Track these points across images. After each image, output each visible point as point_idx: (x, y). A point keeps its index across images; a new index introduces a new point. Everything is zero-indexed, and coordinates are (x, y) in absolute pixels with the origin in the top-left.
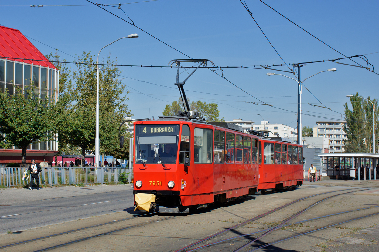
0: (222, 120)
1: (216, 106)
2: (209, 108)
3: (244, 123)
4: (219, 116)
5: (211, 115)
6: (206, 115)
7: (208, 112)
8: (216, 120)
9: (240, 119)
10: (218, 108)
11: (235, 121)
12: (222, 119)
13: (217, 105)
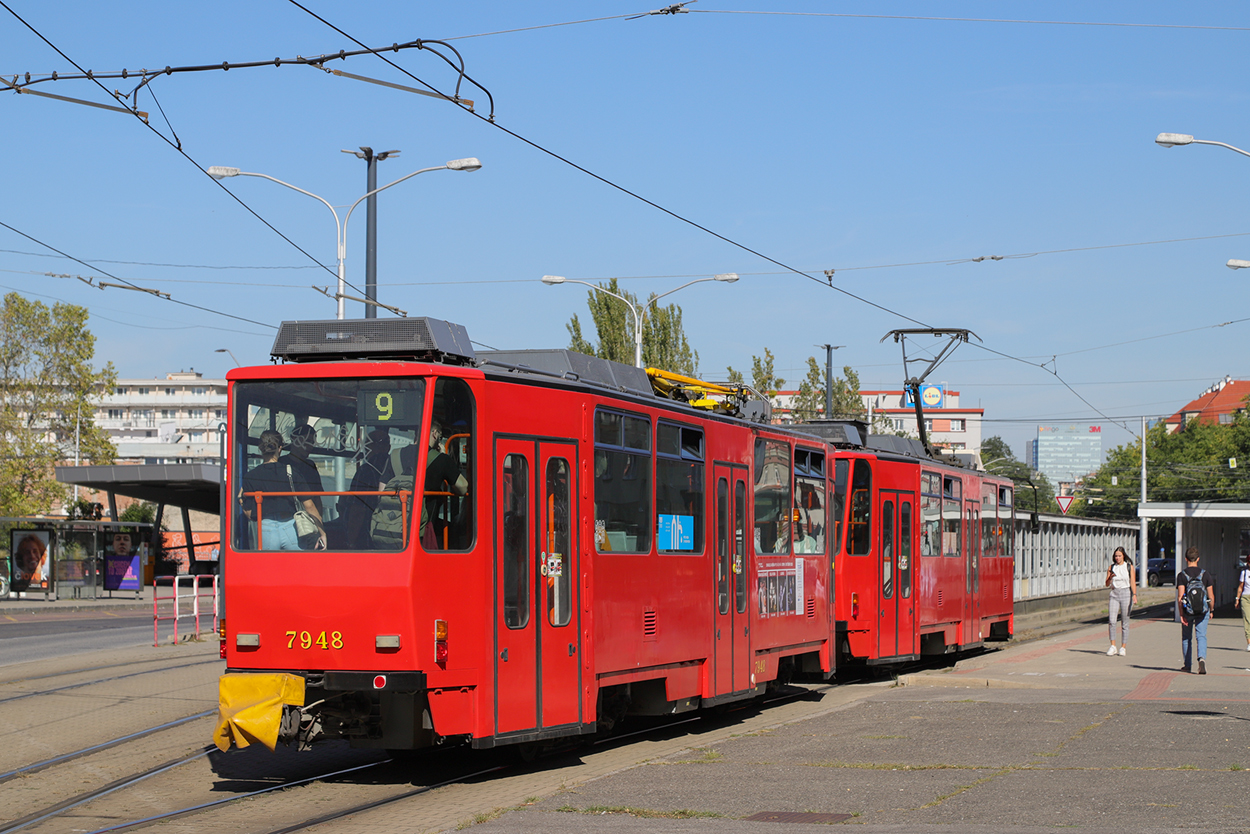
0: (104, 372)
1: (82, 315)
2: (53, 322)
3: (208, 388)
4: (94, 356)
5: (61, 351)
6: (43, 350)
7: (47, 341)
8: (79, 371)
9: (196, 371)
10: (89, 326)
11: (174, 378)
12: (105, 367)
13: (85, 311)
